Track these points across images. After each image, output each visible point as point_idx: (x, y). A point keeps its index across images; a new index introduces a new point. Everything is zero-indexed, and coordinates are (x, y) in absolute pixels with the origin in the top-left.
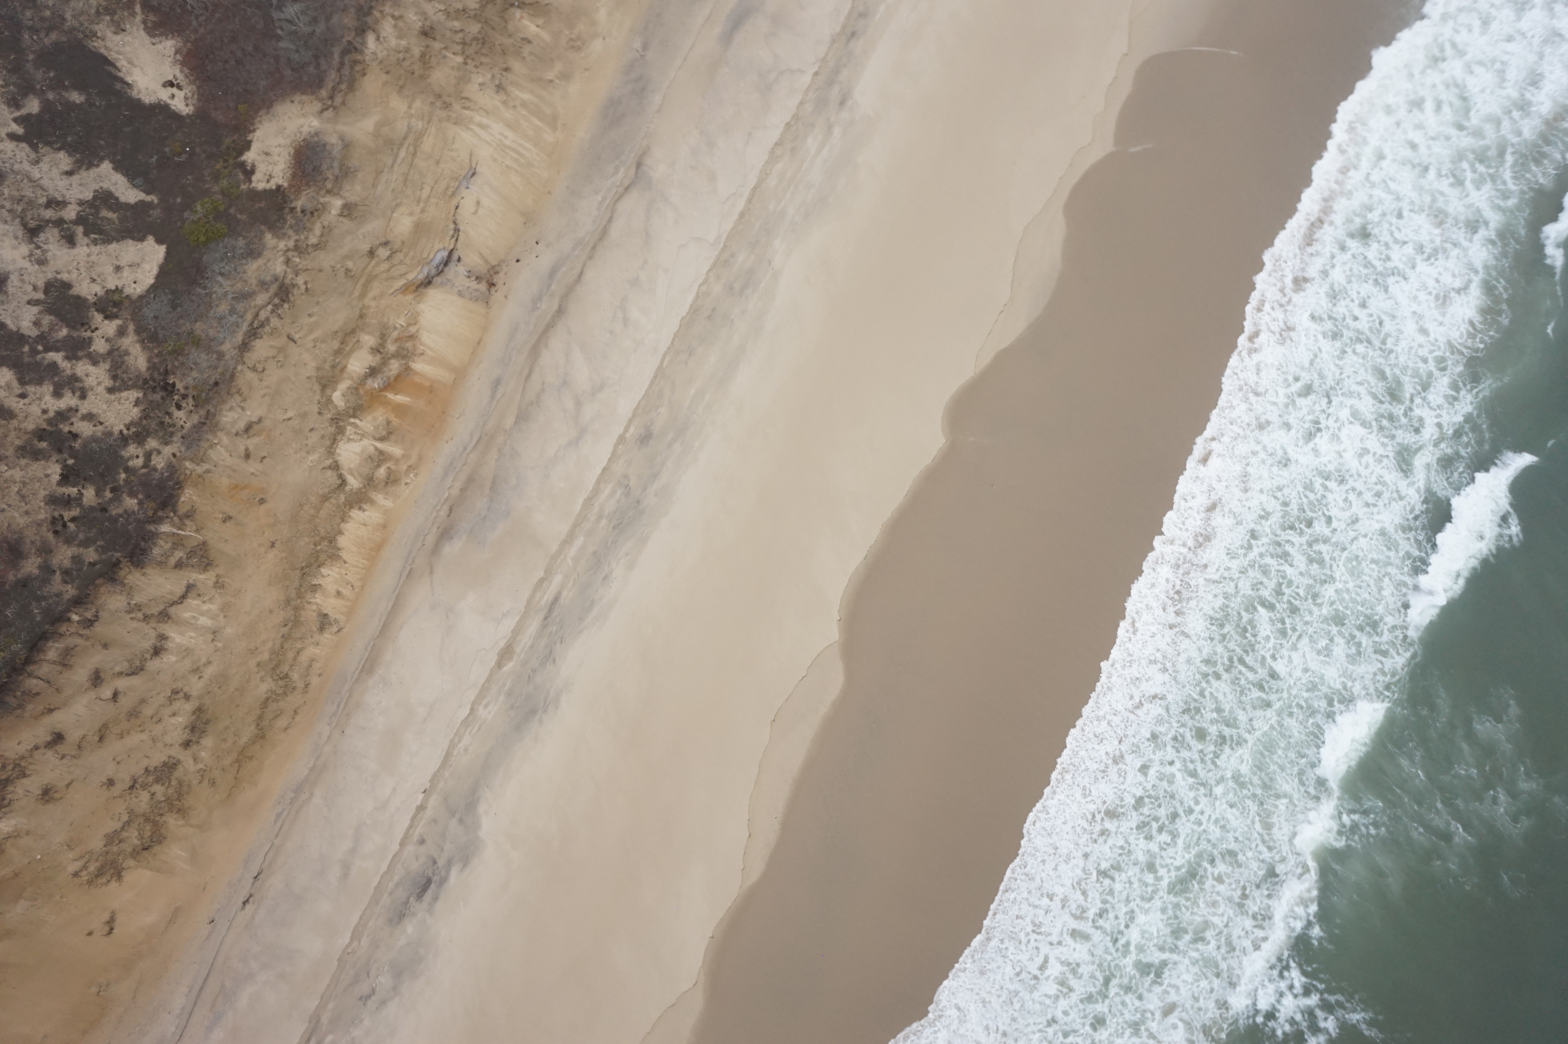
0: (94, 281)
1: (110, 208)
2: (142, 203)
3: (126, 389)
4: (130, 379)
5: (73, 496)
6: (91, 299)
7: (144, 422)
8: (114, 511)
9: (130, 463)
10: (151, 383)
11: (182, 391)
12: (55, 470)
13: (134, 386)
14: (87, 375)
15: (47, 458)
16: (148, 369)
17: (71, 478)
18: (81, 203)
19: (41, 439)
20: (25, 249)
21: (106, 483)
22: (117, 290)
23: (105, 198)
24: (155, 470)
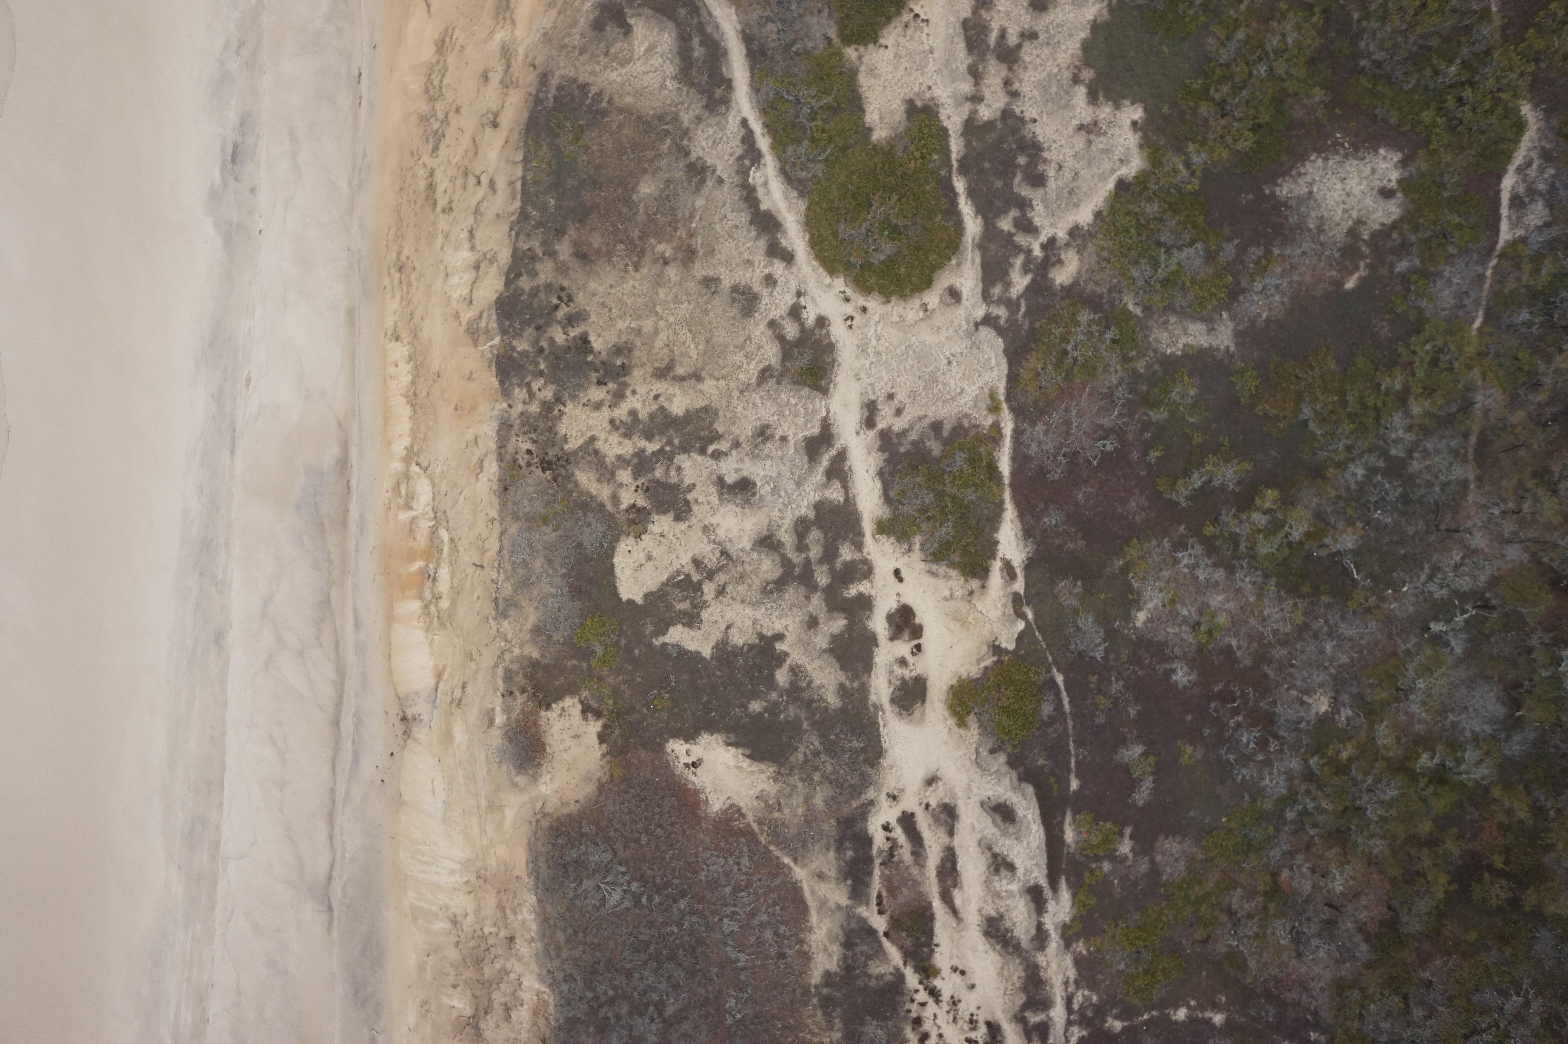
0: (662, 535)
1: (684, 613)
2: (663, 632)
3: (580, 447)
4: (583, 458)
5: (570, 328)
6: (655, 517)
7: (550, 423)
8: (530, 331)
9: (542, 381)
10: (564, 463)
11: (533, 468)
12: (597, 343)
13: (575, 453)
14: (620, 443)
15: (609, 351)
16: (573, 475)
17: (580, 343)
18: (705, 605)
19: (623, 366)
20: (721, 533)
21: (550, 353)
22: (639, 536)
23: (692, 620)
24: (519, 385)
